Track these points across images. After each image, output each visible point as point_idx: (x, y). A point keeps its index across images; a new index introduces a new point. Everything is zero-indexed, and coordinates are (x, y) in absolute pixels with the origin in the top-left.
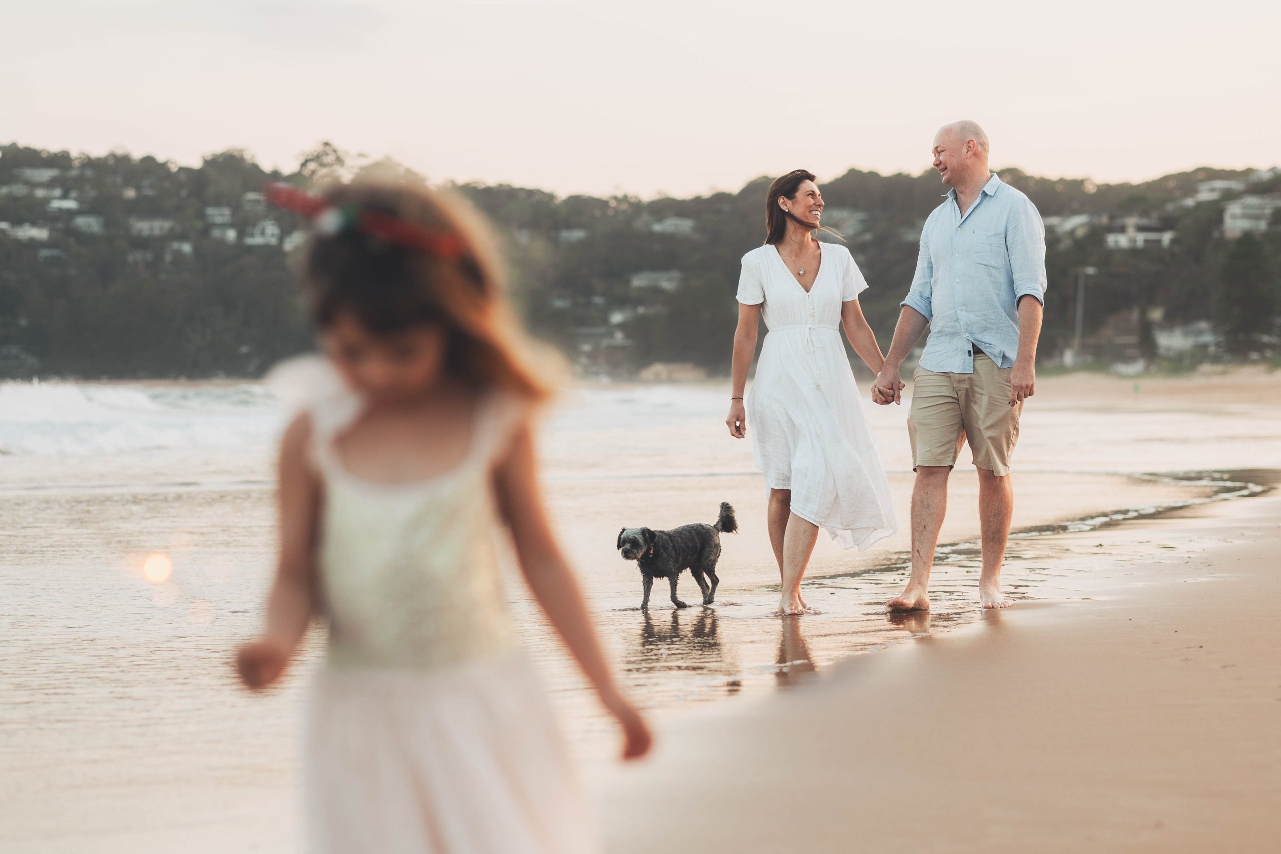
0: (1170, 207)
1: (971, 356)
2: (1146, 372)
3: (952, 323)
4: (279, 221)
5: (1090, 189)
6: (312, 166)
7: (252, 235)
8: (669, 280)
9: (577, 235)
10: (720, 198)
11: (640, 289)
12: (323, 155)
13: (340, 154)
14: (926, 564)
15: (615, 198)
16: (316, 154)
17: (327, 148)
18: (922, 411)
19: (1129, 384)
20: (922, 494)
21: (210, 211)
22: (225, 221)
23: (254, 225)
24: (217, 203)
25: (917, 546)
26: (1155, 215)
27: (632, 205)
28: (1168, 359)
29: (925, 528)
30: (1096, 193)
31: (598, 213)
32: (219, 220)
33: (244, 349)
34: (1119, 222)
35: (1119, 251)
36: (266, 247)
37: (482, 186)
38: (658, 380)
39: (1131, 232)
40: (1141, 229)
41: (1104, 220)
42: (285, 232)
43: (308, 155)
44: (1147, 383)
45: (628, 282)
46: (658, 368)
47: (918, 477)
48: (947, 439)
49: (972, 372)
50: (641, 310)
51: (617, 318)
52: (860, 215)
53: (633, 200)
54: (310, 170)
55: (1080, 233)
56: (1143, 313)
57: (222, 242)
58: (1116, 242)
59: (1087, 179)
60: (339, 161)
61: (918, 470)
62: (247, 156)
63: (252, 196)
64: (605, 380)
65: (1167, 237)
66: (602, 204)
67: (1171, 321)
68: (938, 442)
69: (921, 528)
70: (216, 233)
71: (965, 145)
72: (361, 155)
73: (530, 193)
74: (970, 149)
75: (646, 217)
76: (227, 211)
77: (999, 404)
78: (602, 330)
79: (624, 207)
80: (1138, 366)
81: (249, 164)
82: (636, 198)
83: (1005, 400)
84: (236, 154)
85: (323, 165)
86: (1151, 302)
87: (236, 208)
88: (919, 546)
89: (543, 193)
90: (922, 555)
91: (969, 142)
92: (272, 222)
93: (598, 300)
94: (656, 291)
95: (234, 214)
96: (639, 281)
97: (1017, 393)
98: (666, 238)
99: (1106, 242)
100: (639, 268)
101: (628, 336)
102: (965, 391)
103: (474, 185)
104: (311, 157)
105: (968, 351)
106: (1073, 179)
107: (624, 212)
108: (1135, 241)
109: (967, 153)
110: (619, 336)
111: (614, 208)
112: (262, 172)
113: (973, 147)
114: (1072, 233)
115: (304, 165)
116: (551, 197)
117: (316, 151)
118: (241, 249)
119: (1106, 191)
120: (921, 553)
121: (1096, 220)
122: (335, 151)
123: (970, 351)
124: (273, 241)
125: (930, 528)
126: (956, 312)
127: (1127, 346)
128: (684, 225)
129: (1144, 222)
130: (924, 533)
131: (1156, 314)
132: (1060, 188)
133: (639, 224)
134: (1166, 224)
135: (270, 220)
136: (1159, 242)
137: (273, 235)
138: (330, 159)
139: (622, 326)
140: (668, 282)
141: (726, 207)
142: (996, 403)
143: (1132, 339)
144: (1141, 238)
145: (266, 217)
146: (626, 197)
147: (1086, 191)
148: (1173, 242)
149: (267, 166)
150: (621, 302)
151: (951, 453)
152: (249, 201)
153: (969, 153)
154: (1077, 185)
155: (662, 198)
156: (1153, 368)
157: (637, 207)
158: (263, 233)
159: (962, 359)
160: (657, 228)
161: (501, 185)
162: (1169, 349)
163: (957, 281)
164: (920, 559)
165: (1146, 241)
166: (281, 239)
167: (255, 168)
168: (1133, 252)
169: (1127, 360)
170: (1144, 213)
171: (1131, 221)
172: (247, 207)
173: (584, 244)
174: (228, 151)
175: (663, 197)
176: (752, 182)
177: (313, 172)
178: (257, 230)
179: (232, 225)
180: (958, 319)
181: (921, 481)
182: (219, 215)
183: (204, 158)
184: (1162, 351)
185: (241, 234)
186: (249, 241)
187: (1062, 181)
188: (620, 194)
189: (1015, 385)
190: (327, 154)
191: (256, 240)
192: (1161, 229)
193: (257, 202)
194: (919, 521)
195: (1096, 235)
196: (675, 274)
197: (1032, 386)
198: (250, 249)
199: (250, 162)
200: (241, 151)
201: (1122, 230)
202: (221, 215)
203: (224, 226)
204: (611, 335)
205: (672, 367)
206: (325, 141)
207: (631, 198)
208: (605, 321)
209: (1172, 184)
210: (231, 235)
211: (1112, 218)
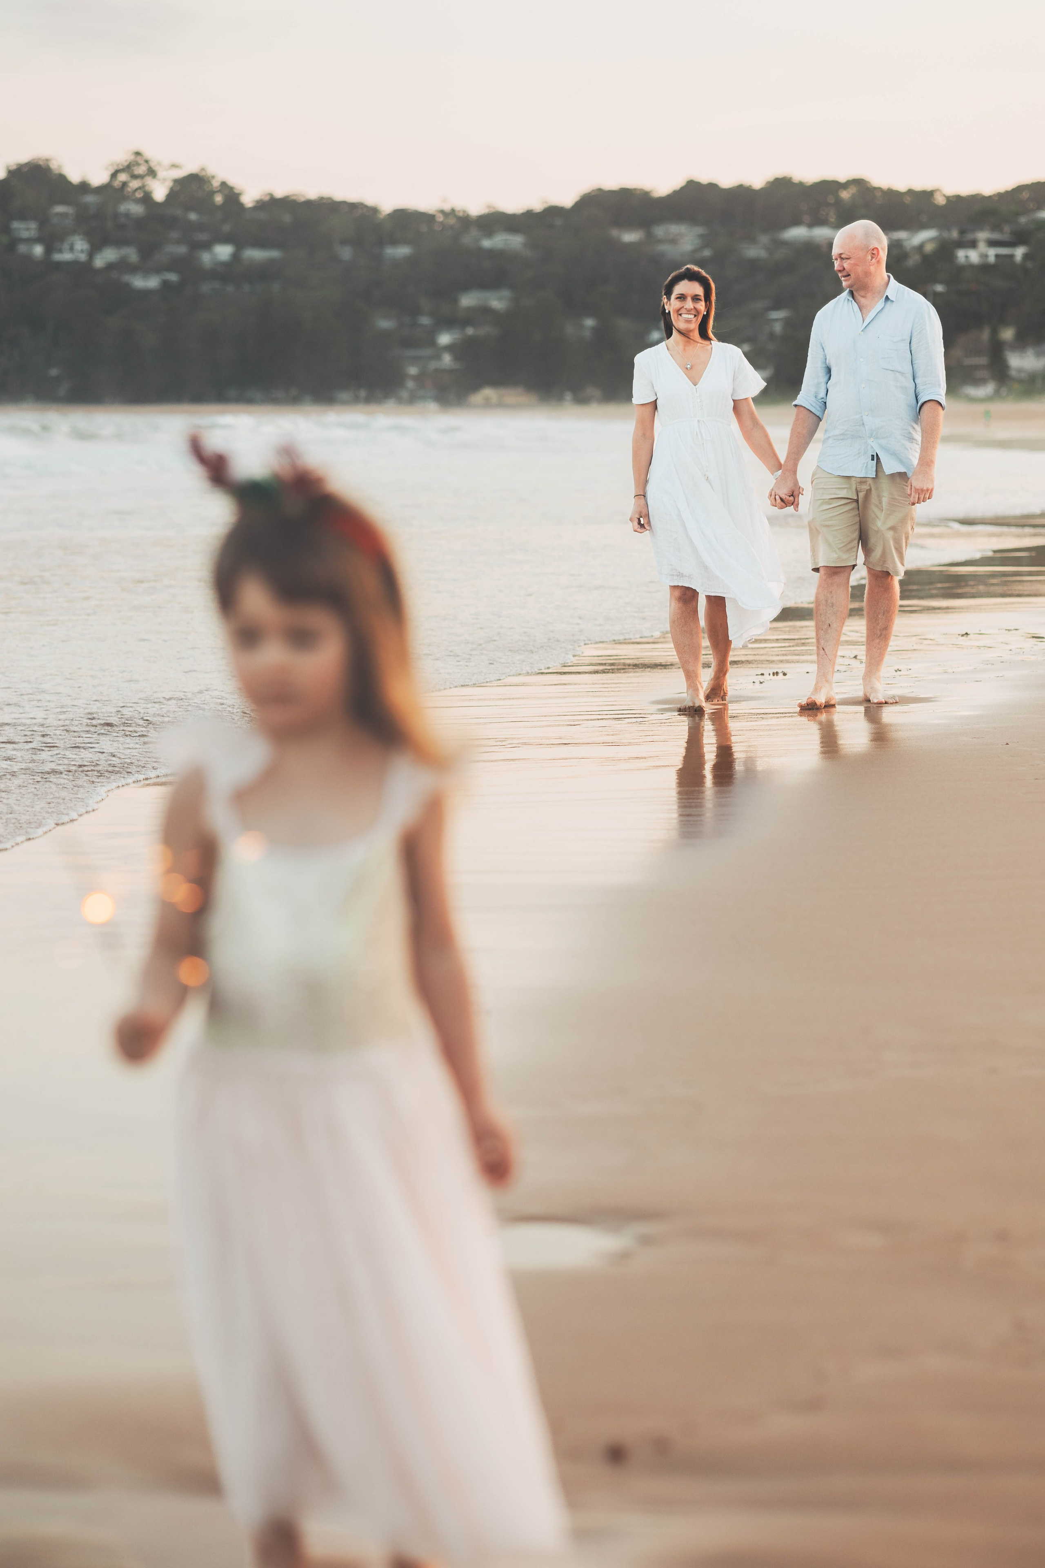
0: (1023, 220)
1: (873, 460)
2: (996, 396)
3: (857, 427)
4: (89, 235)
5: (940, 200)
6: (123, 177)
7: (60, 251)
8: (500, 299)
9: (402, 251)
10: (553, 212)
11: (469, 309)
12: (134, 165)
13: (152, 164)
14: (832, 661)
15: (442, 212)
16: (126, 164)
17: (139, 159)
18: (826, 512)
19: (980, 408)
20: (826, 593)
21: (16, 225)
22: (32, 235)
23: (62, 239)
24: (23, 217)
25: (822, 644)
26: (1007, 229)
27: (459, 219)
28: (1020, 381)
29: (830, 626)
30: (945, 204)
31: (424, 228)
32: (25, 234)
33: (54, 372)
34: (970, 236)
35: (971, 266)
36: (75, 263)
37: (303, 199)
38: (488, 405)
39: (982, 246)
40: (992, 243)
41: (955, 234)
42: (95, 248)
43: (118, 165)
44: (997, 407)
45: (455, 301)
46: (488, 392)
47: (820, 577)
48: (849, 539)
49: (875, 477)
50: (470, 331)
51: (445, 339)
52: (700, 230)
53: (461, 214)
54: (121, 182)
55: (929, 248)
56: (994, 332)
57: (29, 258)
58: (967, 257)
59: (937, 190)
60: (152, 173)
61: (821, 570)
62: (54, 165)
63: (60, 209)
64: (433, 406)
65: (1019, 252)
66: (427, 218)
67: (1022, 342)
68: (841, 543)
69: (826, 626)
70: (22, 248)
71: (869, 252)
72: (174, 166)
73: (353, 206)
74: (874, 256)
75: (474, 232)
76: (33, 225)
77: (900, 505)
78: (428, 352)
79: (452, 221)
80: (989, 389)
81: (55, 175)
82: (464, 211)
83: (905, 501)
84: (41, 163)
85: (135, 177)
86: (1003, 322)
87: (43, 221)
88: (824, 645)
89: (366, 206)
90: (827, 653)
91: (873, 250)
92: (81, 236)
93: (425, 320)
94: (485, 311)
95: (41, 228)
96: (468, 300)
97: (918, 496)
98: (494, 254)
99: (957, 257)
100: (467, 287)
101: (456, 358)
102: (865, 492)
103: (294, 198)
104: (121, 167)
105: (872, 455)
106: (923, 190)
107: (452, 227)
108: (986, 256)
109: (871, 260)
110: (447, 359)
111: (442, 223)
112: (70, 183)
113: (877, 254)
114: (921, 247)
115: (114, 175)
116: (375, 210)
117: (126, 161)
118: (49, 266)
119: (957, 202)
120: (825, 650)
121: (945, 235)
122: (147, 161)
123: (873, 455)
124: (83, 257)
125: (834, 626)
126: (862, 416)
127: (976, 367)
128: (515, 241)
129: (996, 236)
130: (829, 631)
131: (1008, 334)
132: (908, 200)
133: (467, 240)
134: (1018, 239)
135: (80, 235)
136: (1012, 256)
137: (82, 251)
138: (141, 170)
139: (449, 348)
140: (498, 301)
141: (558, 222)
142: (897, 504)
143: (983, 361)
144: (992, 253)
145: (74, 232)
146: (453, 211)
147: (936, 202)
148: (1026, 257)
149: (75, 178)
150: (450, 322)
151: (854, 552)
152: (57, 214)
153: (874, 260)
154: (928, 195)
155: (491, 212)
156: (1004, 391)
157: (465, 222)
158: (72, 249)
159: (864, 463)
160: (486, 243)
161: (322, 198)
162: (1020, 370)
163: (863, 385)
164: (825, 656)
165: (997, 256)
166: (91, 255)
167: (62, 178)
168: (984, 268)
169: (978, 382)
170: (996, 228)
171: (982, 235)
172: (55, 220)
173: (410, 261)
174: (33, 160)
175: (492, 210)
176: (586, 194)
177: (124, 184)
178: (66, 246)
179: (38, 240)
180: (863, 424)
181: (825, 580)
182: (25, 229)
183: (8, 168)
184: (1013, 373)
185: (49, 250)
186: (58, 257)
187: (910, 192)
188: (447, 207)
189: (917, 487)
190: (138, 164)
191: (67, 256)
192: (1013, 244)
193: (64, 215)
194: (823, 619)
195: (946, 250)
196: (506, 293)
197: (932, 490)
198: (59, 265)
199: (57, 172)
200: (47, 160)
201: (973, 244)
202: (28, 229)
203: (31, 241)
204: (438, 357)
205: (503, 391)
206: (136, 151)
207: (459, 211)
208: (432, 343)
209: (1025, 195)
210: (38, 250)
211: (962, 232)
